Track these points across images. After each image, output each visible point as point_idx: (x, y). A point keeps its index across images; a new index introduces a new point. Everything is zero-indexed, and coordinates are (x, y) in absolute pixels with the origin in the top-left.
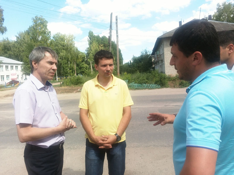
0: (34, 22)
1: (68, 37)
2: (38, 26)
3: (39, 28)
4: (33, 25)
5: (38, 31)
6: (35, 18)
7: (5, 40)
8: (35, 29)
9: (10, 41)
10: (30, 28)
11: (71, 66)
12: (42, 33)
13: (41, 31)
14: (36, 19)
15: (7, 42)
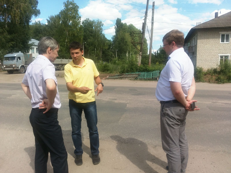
0: (66, 7)
1: (96, 23)
2: (69, 10)
3: (70, 12)
4: (64, 10)
5: (69, 16)
6: (66, 3)
7: (37, 23)
8: (66, 14)
9: (41, 24)
10: (61, 12)
11: (97, 53)
12: (73, 17)
13: (72, 16)
14: (68, 3)
15: (39, 25)
